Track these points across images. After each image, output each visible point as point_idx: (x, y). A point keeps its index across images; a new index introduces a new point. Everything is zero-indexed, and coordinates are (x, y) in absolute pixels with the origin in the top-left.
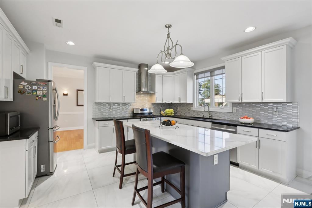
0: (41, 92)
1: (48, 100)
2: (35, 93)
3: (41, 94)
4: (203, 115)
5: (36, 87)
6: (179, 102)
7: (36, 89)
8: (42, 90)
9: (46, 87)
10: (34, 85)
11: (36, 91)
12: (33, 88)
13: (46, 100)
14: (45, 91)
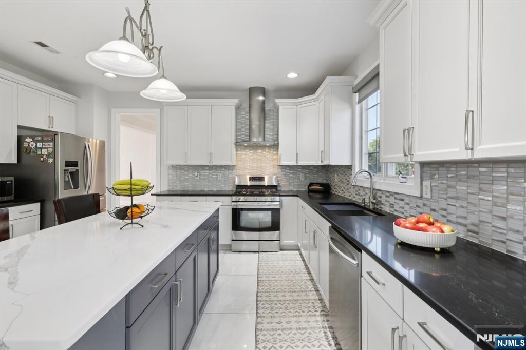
0: (46, 150)
1: (54, 160)
2: (39, 153)
3: (46, 153)
5: (41, 144)
7: (41, 146)
8: (47, 148)
9: (51, 144)
10: (39, 141)
11: (41, 148)
12: (38, 146)
13: (52, 161)
14: (50, 149)
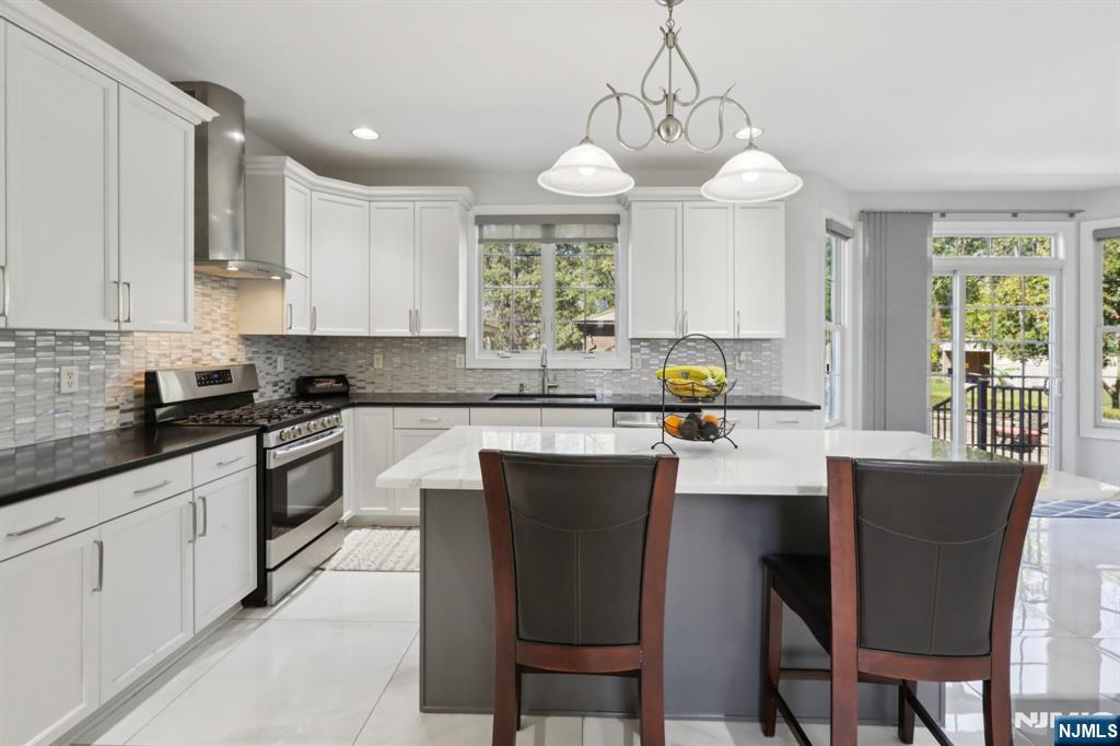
4: (521, 385)
6: (410, 335)
